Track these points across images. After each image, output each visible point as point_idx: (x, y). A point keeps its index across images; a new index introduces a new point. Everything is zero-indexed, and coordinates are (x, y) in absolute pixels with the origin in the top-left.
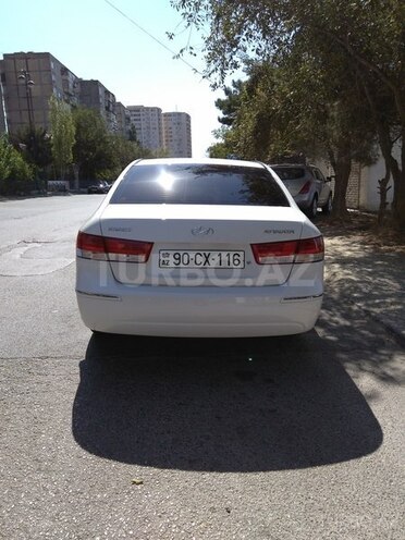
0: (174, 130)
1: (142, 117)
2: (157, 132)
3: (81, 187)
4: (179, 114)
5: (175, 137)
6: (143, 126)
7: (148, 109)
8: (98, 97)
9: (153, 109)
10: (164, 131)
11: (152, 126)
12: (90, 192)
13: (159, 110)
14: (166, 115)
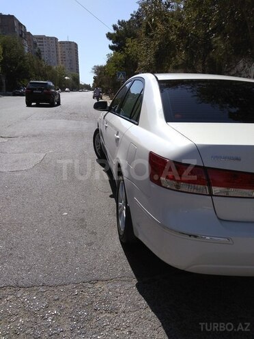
0: (67, 53)
1: (44, 44)
2: (55, 55)
3: (7, 91)
4: (70, 42)
5: (68, 58)
6: (45, 50)
7: (48, 37)
8: (14, 28)
9: (52, 38)
10: (60, 53)
11: (52, 50)
12: (15, 95)
13: (56, 39)
14: (61, 43)
